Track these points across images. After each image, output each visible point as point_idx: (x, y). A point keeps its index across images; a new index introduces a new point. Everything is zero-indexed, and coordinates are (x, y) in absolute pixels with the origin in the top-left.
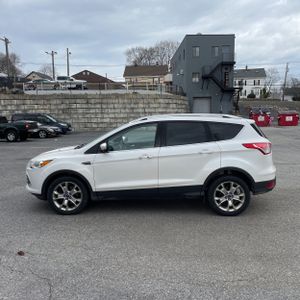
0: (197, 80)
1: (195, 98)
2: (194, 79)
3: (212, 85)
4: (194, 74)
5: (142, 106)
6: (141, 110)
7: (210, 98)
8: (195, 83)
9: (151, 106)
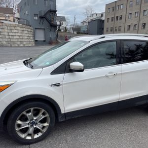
0: (37, 18)
1: (36, 29)
2: (35, 18)
3: (45, 22)
4: (35, 15)
5: (7, 31)
6: (6, 34)
7: (44, 29)
8: (35, 20)
9: (13, 31)
